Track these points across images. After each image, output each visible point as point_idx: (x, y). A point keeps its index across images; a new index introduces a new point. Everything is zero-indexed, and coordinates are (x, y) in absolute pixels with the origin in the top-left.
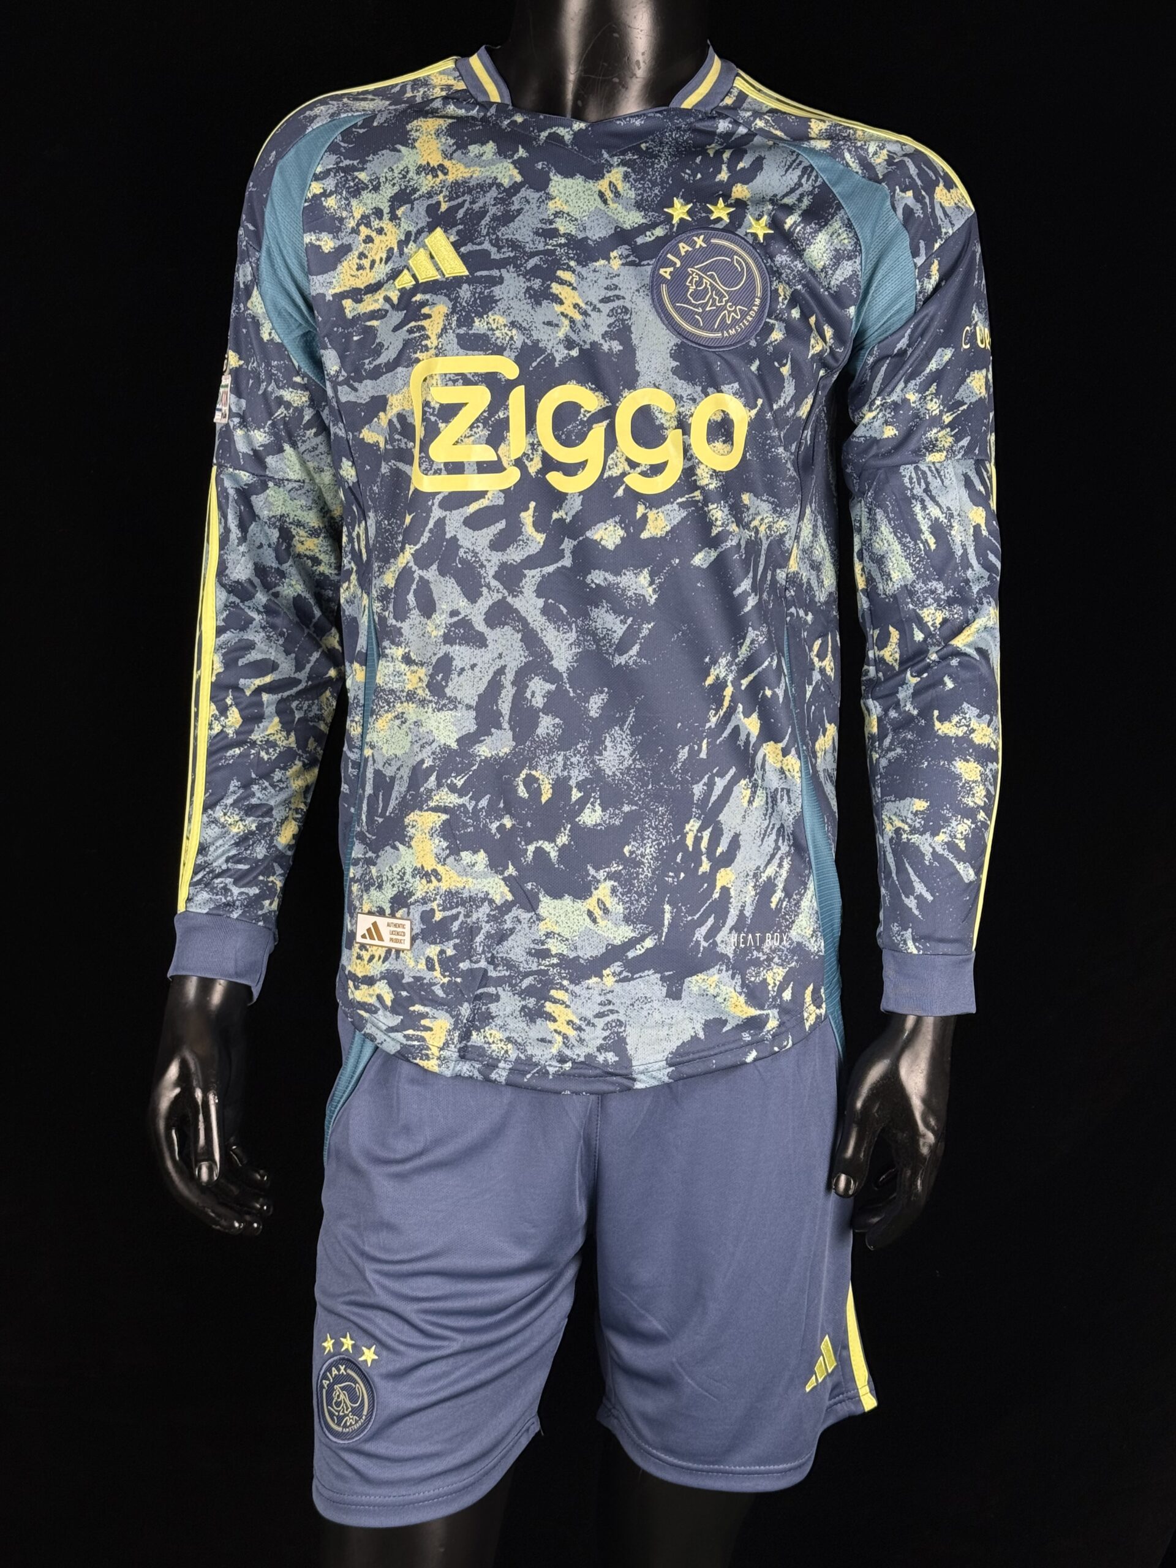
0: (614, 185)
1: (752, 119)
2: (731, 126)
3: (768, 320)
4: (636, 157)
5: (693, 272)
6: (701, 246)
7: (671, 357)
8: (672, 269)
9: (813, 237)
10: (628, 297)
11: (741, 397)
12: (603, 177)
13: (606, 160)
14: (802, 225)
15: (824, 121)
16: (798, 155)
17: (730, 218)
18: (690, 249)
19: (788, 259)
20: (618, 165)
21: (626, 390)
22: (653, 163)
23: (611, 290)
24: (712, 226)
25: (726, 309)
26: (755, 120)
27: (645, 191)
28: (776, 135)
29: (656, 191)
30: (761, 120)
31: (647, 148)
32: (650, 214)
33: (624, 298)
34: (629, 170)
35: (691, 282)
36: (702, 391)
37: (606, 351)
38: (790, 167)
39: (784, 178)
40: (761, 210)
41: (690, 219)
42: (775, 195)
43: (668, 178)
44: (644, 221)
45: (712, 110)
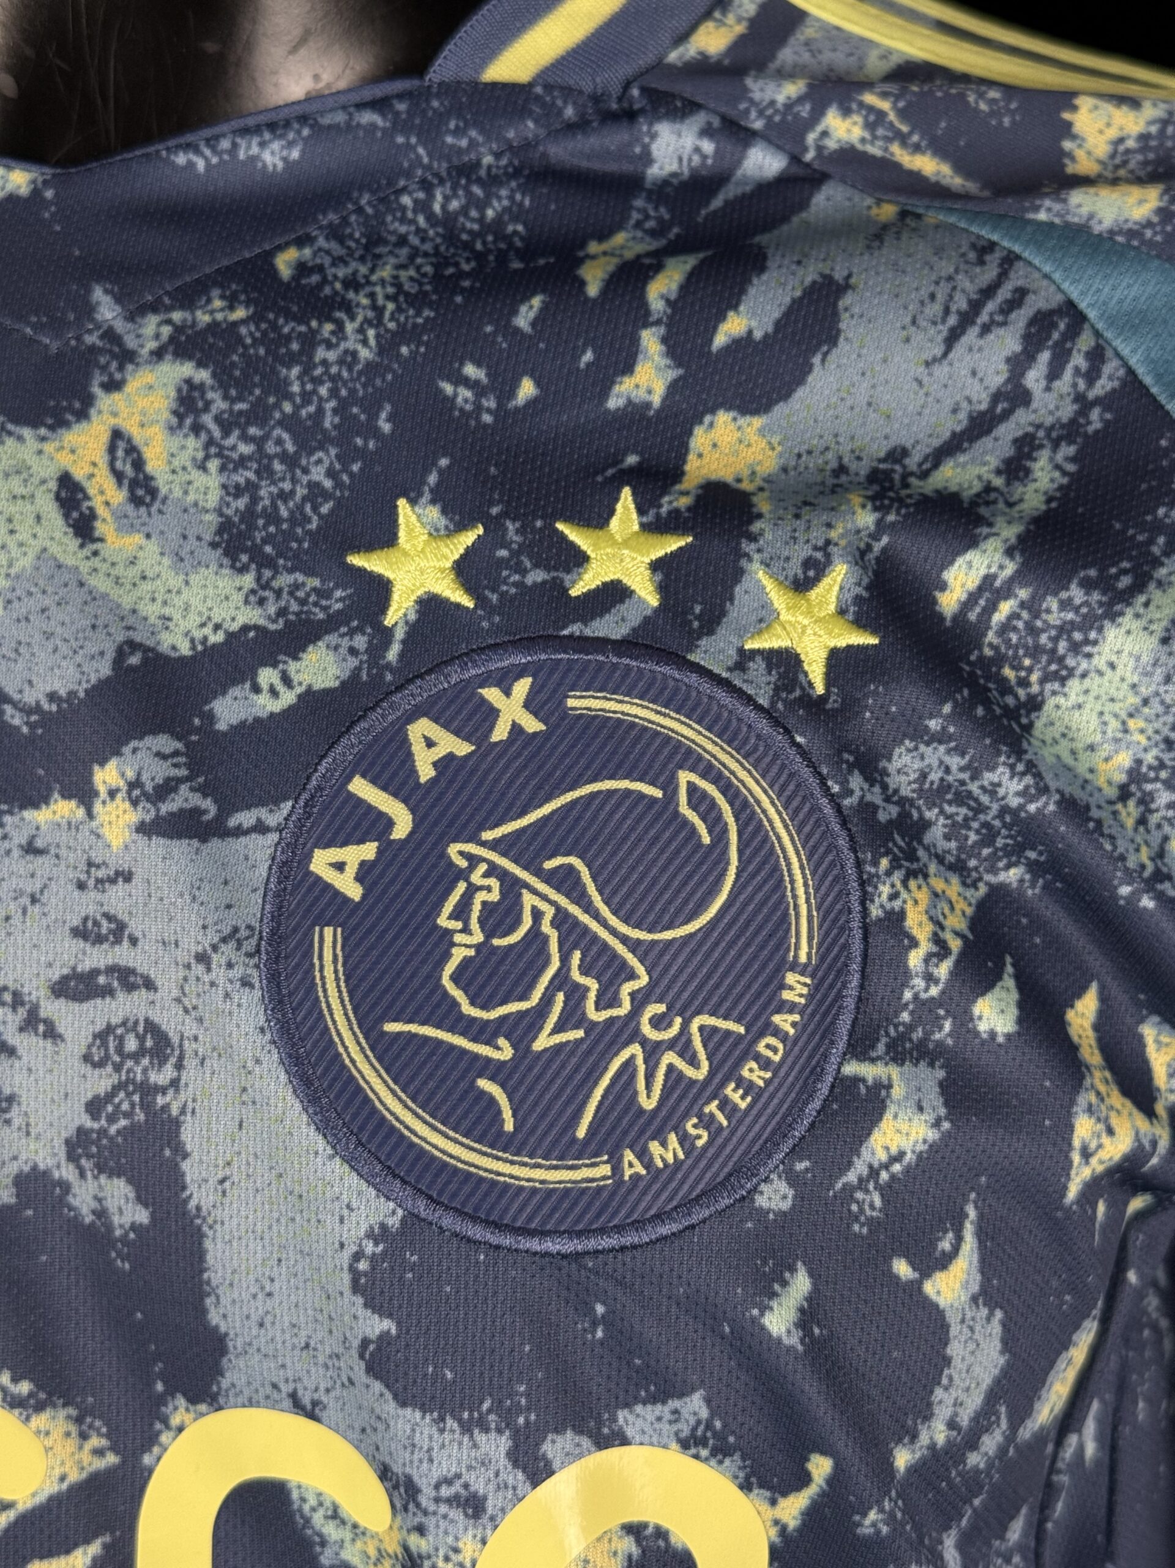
0: (132, 450)
1: (805, 110)
2: (708, 147)
3: (851, 1068)
4: (240, 313)
5: (473, 860)
6: (516, 729)
7: (356, 1288)
8: (369, 851)
9: (1075, 648)
10: (168, 981)
11: (720, 1452)
12: (83, 415)
13: (110, 335)
14: (1023, 594)
15: (1134, 103)
16: (1010, 260)
17: (663, 589)
18: (463, 748)
19: (955, 762)
20: (158, 354)
21: (181, 1401)
22: (310, 341)
23: (99, 940)
24: (575, 629)
25: (635, 1035)
26: (818, 114)
27: (265, 471)
28: (916, 177)
29: (318, 474)
30: (846, 112)
31: (302, 269)
32: (284, 580)
33: (149, 985)
34: (203, 375)
35: (461, 912)
36: (515, 1457)
37: (88, 1219)
38: (967, 319)
39: (941, 371)
40: (818, 536)
41: (468, 602)
42: (898, 454)
43: (372, 410)
44: (252, 616)
45: (627, 86)
